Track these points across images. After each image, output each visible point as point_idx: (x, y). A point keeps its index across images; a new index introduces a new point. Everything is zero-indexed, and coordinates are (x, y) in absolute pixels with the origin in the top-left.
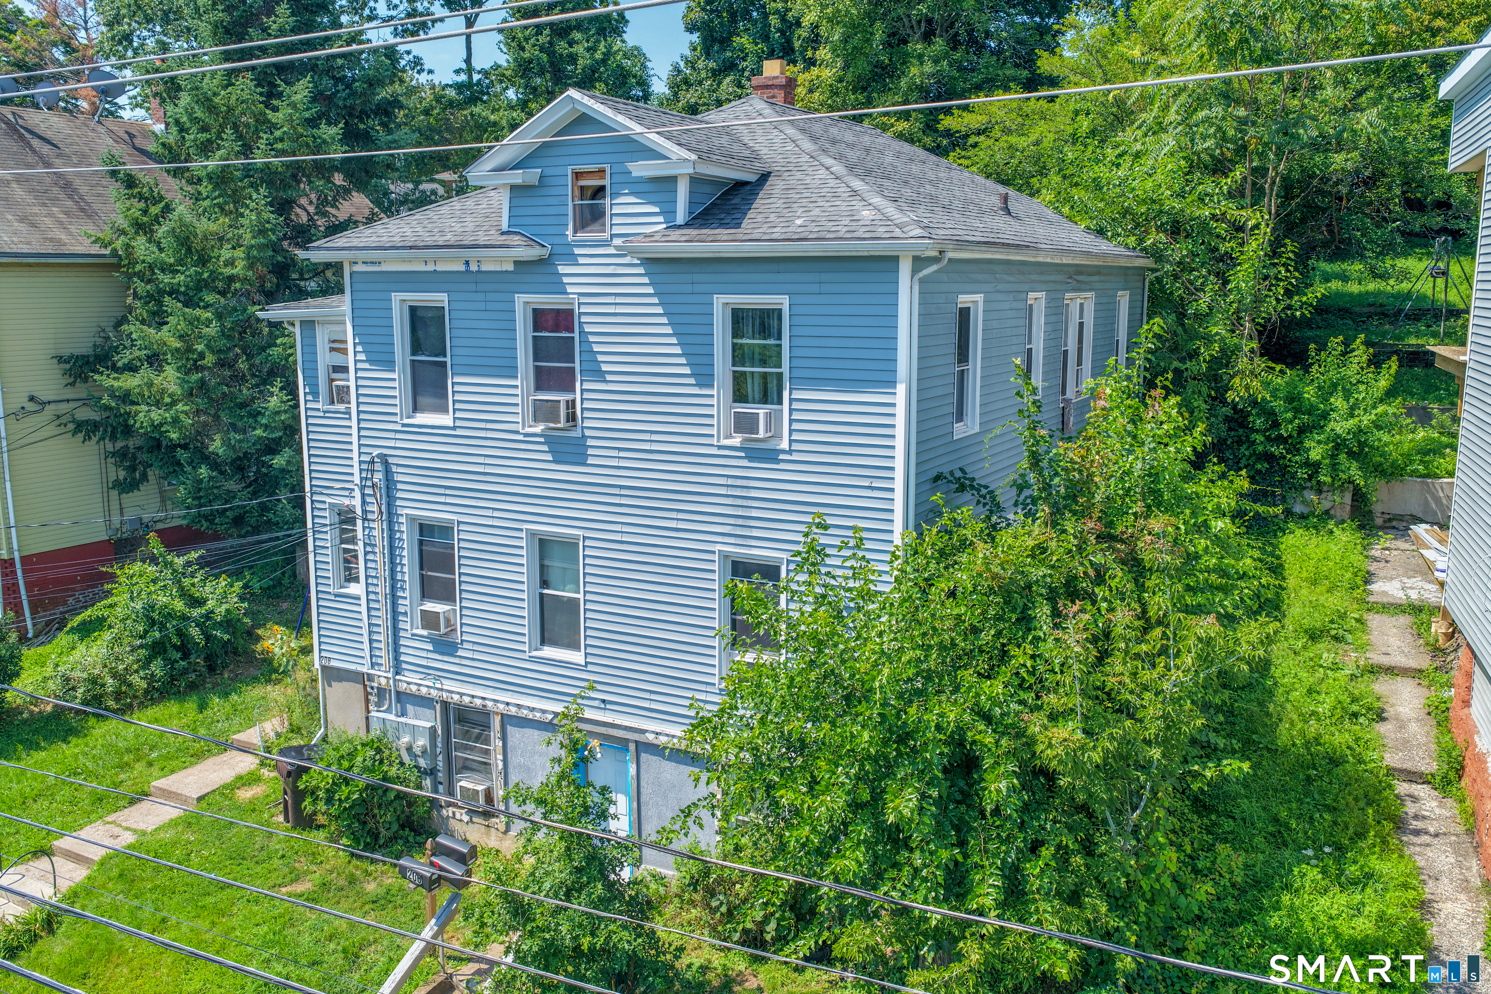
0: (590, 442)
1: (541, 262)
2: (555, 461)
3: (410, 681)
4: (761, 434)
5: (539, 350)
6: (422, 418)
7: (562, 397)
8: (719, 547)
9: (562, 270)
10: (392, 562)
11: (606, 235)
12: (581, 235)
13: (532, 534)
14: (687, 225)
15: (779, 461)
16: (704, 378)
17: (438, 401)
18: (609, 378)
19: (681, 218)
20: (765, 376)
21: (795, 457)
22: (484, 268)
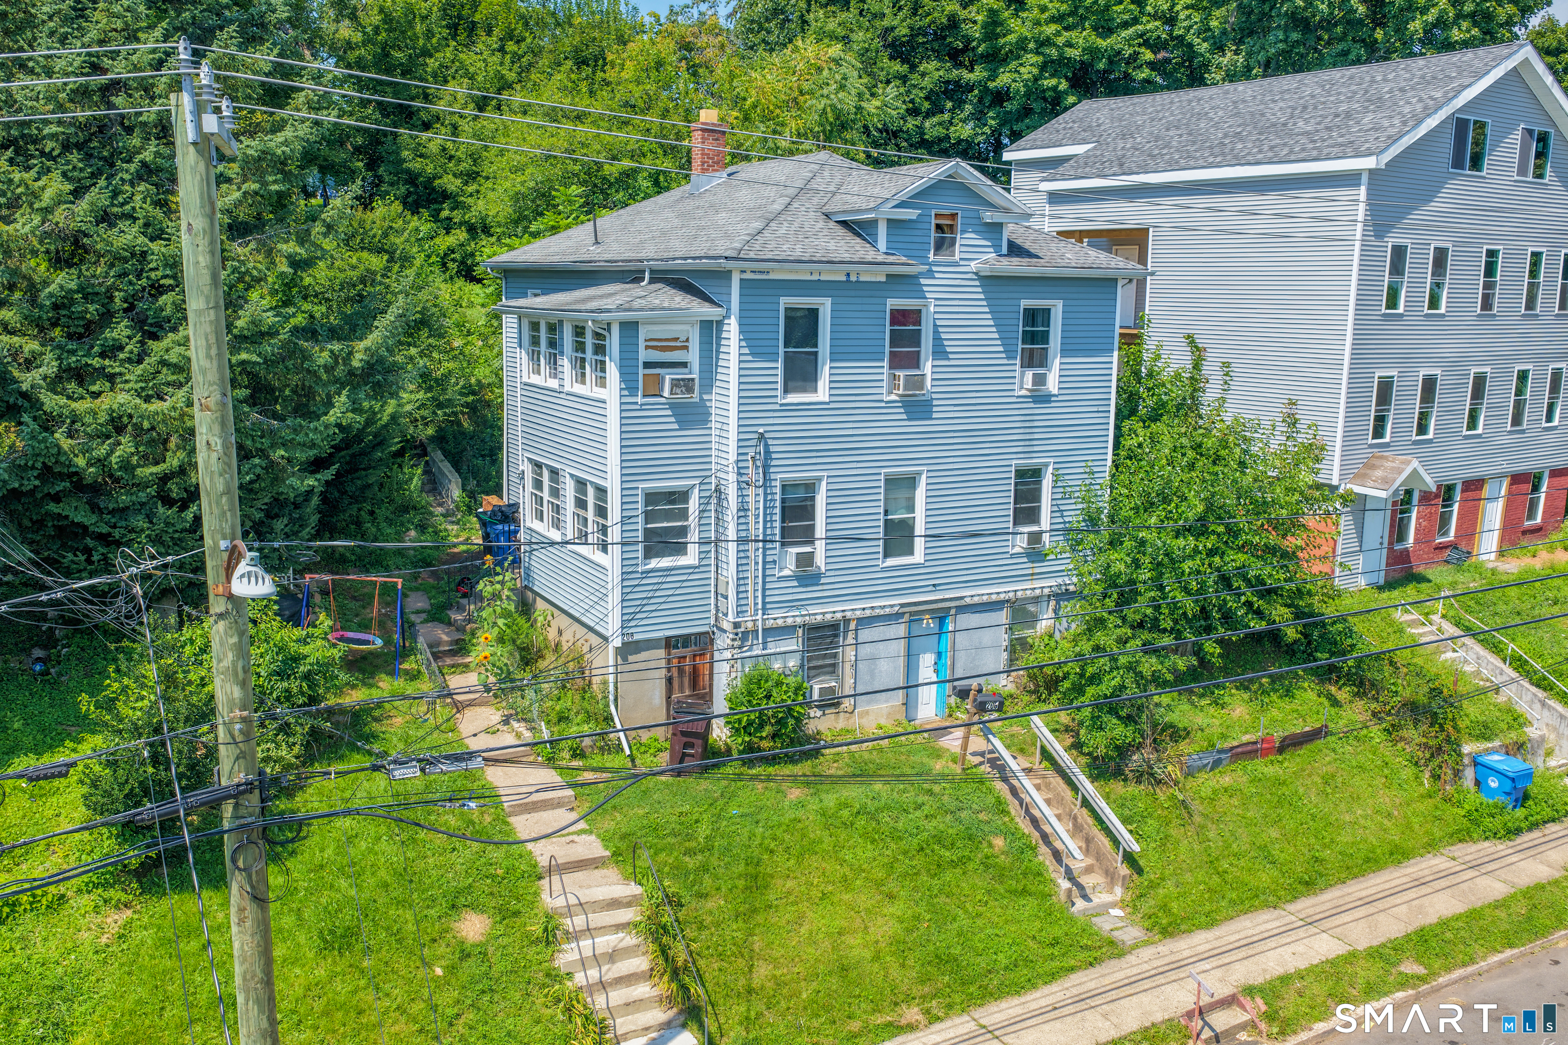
0: (935, 402)
1: (908, 275)
2: (909, 419)
3: (776, 617)
5: (896, 339)
6: (793, 398)
8: (1014, 462)
9: (923, 282)
10: (765, 522)
11: (955, 259)
12: (939, 258)
13: (886, 476)
16: (1011, 353)
17: (810, 384)
18: (951, 356)
19: (1005, 250)
20: (1038, 350)
21: (1059, 398)
22: (862, 279)
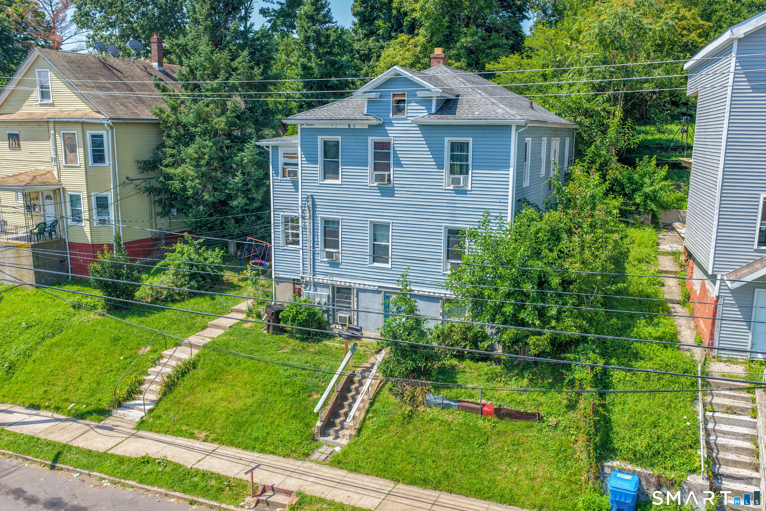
0: (396, 189)
1: (379, 125)
2: (382, 196)
3: (320, 278)
4: (461, 185)
5: (376, 156)
6: (327, 181)
7: (386, 173)
8: (444, 224)
9: (387, 128)
10: (314, 235)
11: (405, 116)
12: (395, 116)
13: (371, 222)
14: (436, 113)
15: (467, 194)
16: (440, 166)
17: (335, 176)
18: (404, 166)
19: (433, 111)
20: (461, 165)
21: (473, 192)
22: (356, 127)
